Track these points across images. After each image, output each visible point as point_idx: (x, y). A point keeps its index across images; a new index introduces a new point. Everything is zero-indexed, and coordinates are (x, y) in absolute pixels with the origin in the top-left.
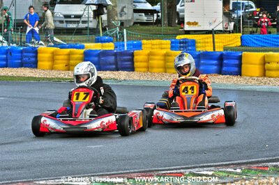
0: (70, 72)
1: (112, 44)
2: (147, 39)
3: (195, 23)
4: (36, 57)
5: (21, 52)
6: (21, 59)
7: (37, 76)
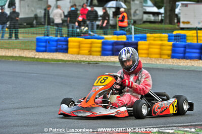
0: (91, 56)
1: (124, 36)
2: (151, 33)
3: (188, 23)
4: (67, 45)
5: (57, 41)
6: (56, 46)
7: (66, 59)
